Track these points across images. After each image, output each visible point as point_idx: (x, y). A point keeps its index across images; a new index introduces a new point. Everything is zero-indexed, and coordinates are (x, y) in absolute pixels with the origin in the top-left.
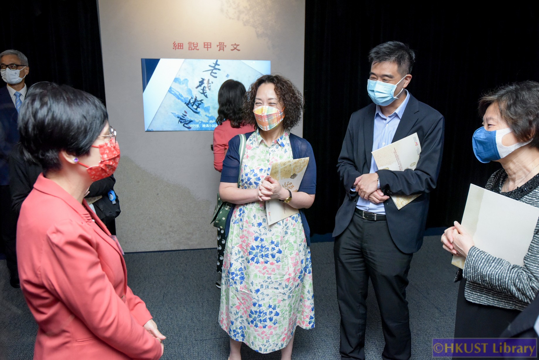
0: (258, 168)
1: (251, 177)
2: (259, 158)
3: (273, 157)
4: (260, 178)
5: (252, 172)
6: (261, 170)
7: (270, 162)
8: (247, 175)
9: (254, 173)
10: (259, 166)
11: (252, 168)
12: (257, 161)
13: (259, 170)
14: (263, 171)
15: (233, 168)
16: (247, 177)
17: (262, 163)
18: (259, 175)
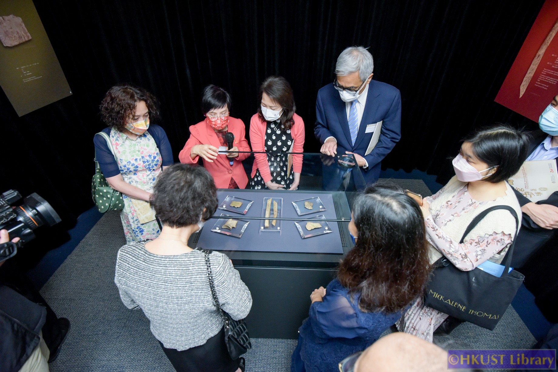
0: (133, 159)
1: (130, 167)
2: (130, 151)
3: (142, 147)
4: (138, 166)
5: (129, 163)
6: (136, 160)
7: (141, 152)
8: (125, 166)
9: (131, 164)
10: (133, 157)
11: (127, 160)
12: (129, 153)
13: (134, 160)
14: (138, 160)
15: (111, 164)
16: (126, 168)
17: (134, 154)
18: (136, 164)
